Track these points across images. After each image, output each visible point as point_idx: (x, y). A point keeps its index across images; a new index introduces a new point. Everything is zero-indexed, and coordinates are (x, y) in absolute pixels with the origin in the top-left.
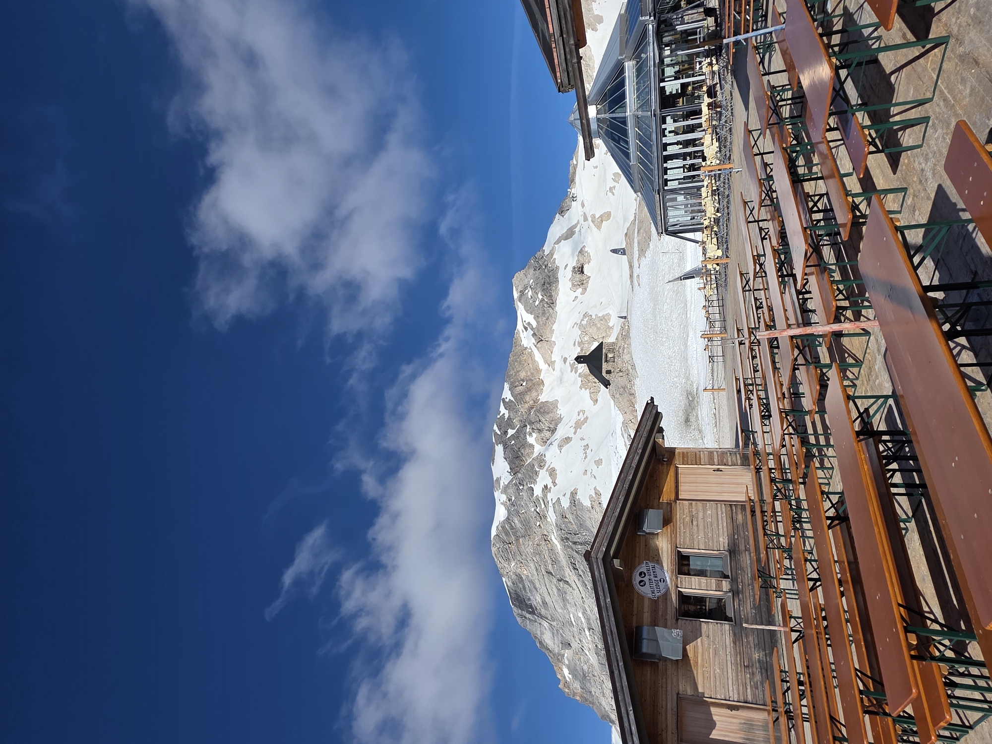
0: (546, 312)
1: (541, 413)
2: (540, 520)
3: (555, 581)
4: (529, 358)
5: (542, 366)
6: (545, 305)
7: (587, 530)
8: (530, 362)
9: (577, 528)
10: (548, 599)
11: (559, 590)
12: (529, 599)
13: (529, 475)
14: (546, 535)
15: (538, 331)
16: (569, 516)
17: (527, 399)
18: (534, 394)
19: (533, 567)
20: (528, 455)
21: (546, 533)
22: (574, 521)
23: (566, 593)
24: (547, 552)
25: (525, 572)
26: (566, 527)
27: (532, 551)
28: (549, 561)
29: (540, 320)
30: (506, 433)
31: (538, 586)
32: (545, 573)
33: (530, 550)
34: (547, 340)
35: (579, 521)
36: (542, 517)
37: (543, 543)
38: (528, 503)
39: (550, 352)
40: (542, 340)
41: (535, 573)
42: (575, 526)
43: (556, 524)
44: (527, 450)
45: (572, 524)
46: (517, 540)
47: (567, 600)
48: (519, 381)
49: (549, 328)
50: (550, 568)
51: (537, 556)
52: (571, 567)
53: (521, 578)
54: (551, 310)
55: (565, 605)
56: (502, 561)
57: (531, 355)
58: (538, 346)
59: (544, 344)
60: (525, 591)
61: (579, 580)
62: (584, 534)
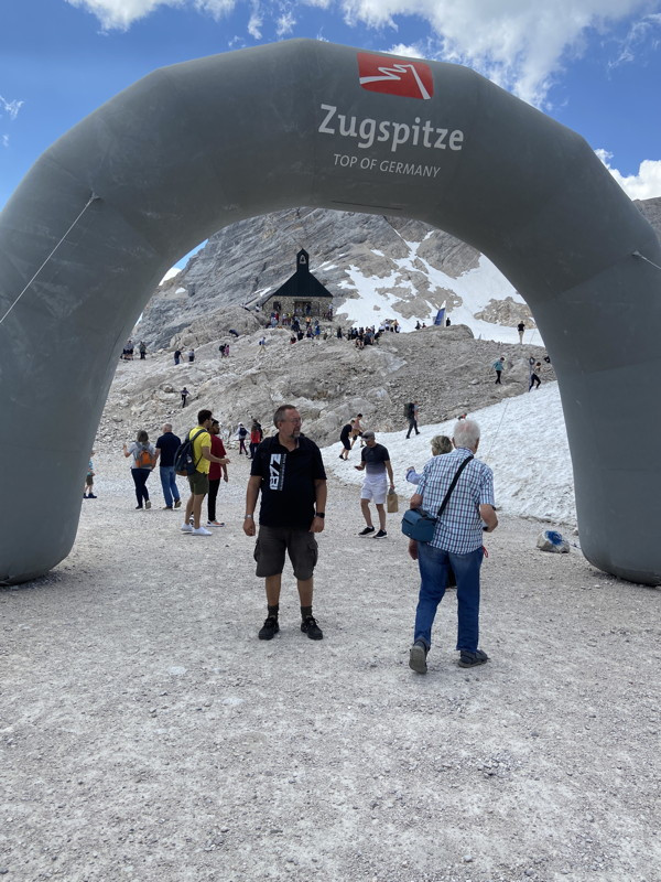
3: (257, 274)
10: (237, 266)
11: (247, 279)
12: (237, 243)
13: (381, 236)
19: (271, 246)
20: (408, 233)
23: (244, 287)
25: (265, 237)
31: (252, 253)
32: (266, 260)
36: (329, 253)
41: (265, 249)
44: (414, 232)
46: (302, 224)
47: (236, 290)
50: (271, 268)
55: (231, 287)
60: (245, 238)
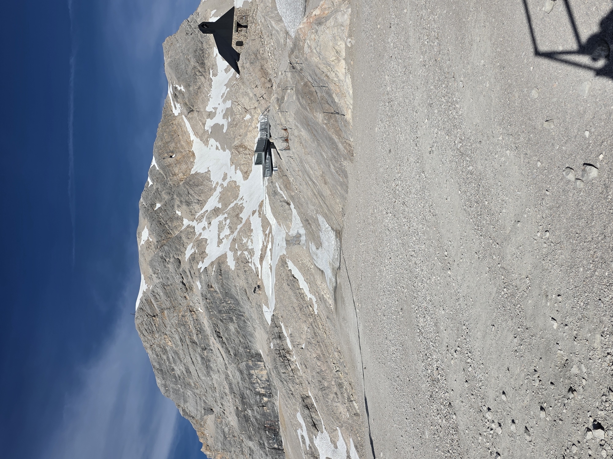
0: (198, 80)
1: (190, 186)
2: (185, 291)
3: (199, 350)
4: (179, 129)
5: (193, 137)
6: (197, 73)
7: (232, 298)
8: (180, 133)
9: (223, 296)
10: (192, 368)
11: (202, 358)
12: (173, 370)
13: (176, 247)
14: (191, 306)
15: (189, 100)
16: (216, 286)
17: (177, 172)
18: (184, 167)
19: (177, 338)
20: (176, 227)
21: (191, 304)
22: (219, 290)
23: (209, 361)
24: (192, 323)
25: (170, 343)
26: (212, 296)
27: (177, 322)
28: (194, 331)
29: (191, 89)
30: (153, 205)
31: (182, 356)
32: (189, 343)
33: (175, 321)
34: (198, 110)
35: (224, 289)
36: (187, 288)
37: (188, 314)
38: (173, 275)
39: (201, 124)
40: (192, 111)
41: (179, 343)
42: (220, 295)
43: (202, 294)
44: (175, 223)
45: (217, 293)
46: (162, 311)
47: (211, 368)
48: (167, 153)
49: (200, 98)
50: (195, 338)
51: (182, 327)
52: (215, 336)
53: (166, 350)
54: (202, 78)
55: (208, 373)
56: (145, 333)
57: (180, 125)
58: (188, 116)
59: (195, 114)
60: (170, 363)
61: (222, 347)
62: (229, 302)
